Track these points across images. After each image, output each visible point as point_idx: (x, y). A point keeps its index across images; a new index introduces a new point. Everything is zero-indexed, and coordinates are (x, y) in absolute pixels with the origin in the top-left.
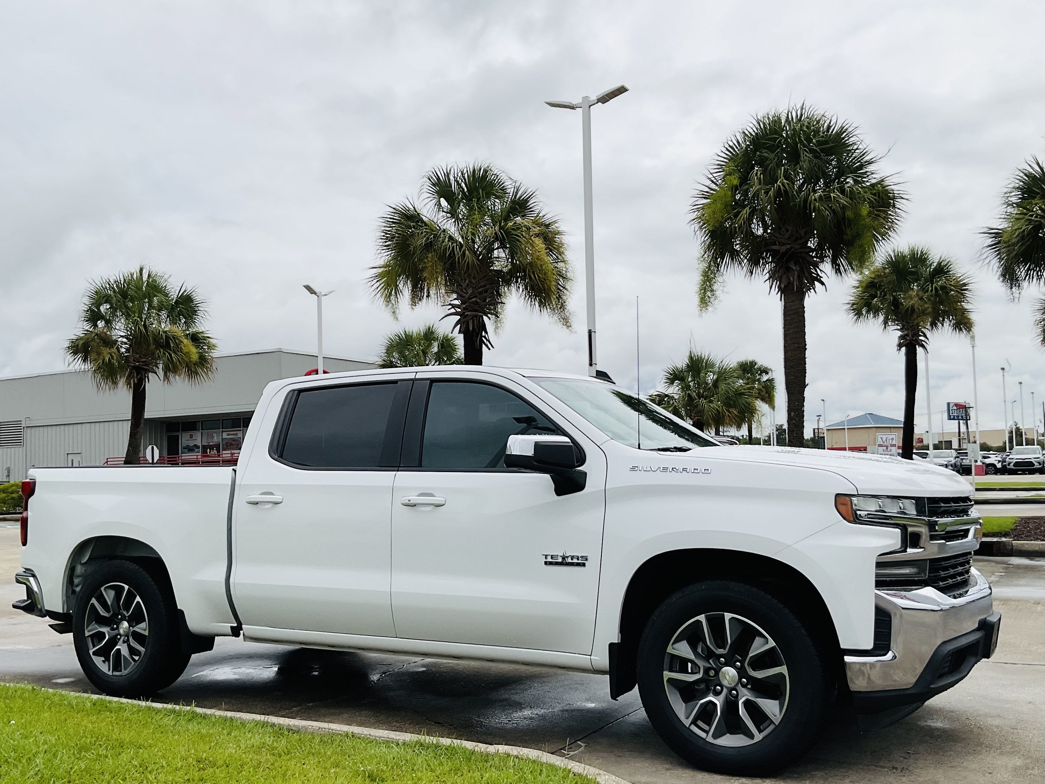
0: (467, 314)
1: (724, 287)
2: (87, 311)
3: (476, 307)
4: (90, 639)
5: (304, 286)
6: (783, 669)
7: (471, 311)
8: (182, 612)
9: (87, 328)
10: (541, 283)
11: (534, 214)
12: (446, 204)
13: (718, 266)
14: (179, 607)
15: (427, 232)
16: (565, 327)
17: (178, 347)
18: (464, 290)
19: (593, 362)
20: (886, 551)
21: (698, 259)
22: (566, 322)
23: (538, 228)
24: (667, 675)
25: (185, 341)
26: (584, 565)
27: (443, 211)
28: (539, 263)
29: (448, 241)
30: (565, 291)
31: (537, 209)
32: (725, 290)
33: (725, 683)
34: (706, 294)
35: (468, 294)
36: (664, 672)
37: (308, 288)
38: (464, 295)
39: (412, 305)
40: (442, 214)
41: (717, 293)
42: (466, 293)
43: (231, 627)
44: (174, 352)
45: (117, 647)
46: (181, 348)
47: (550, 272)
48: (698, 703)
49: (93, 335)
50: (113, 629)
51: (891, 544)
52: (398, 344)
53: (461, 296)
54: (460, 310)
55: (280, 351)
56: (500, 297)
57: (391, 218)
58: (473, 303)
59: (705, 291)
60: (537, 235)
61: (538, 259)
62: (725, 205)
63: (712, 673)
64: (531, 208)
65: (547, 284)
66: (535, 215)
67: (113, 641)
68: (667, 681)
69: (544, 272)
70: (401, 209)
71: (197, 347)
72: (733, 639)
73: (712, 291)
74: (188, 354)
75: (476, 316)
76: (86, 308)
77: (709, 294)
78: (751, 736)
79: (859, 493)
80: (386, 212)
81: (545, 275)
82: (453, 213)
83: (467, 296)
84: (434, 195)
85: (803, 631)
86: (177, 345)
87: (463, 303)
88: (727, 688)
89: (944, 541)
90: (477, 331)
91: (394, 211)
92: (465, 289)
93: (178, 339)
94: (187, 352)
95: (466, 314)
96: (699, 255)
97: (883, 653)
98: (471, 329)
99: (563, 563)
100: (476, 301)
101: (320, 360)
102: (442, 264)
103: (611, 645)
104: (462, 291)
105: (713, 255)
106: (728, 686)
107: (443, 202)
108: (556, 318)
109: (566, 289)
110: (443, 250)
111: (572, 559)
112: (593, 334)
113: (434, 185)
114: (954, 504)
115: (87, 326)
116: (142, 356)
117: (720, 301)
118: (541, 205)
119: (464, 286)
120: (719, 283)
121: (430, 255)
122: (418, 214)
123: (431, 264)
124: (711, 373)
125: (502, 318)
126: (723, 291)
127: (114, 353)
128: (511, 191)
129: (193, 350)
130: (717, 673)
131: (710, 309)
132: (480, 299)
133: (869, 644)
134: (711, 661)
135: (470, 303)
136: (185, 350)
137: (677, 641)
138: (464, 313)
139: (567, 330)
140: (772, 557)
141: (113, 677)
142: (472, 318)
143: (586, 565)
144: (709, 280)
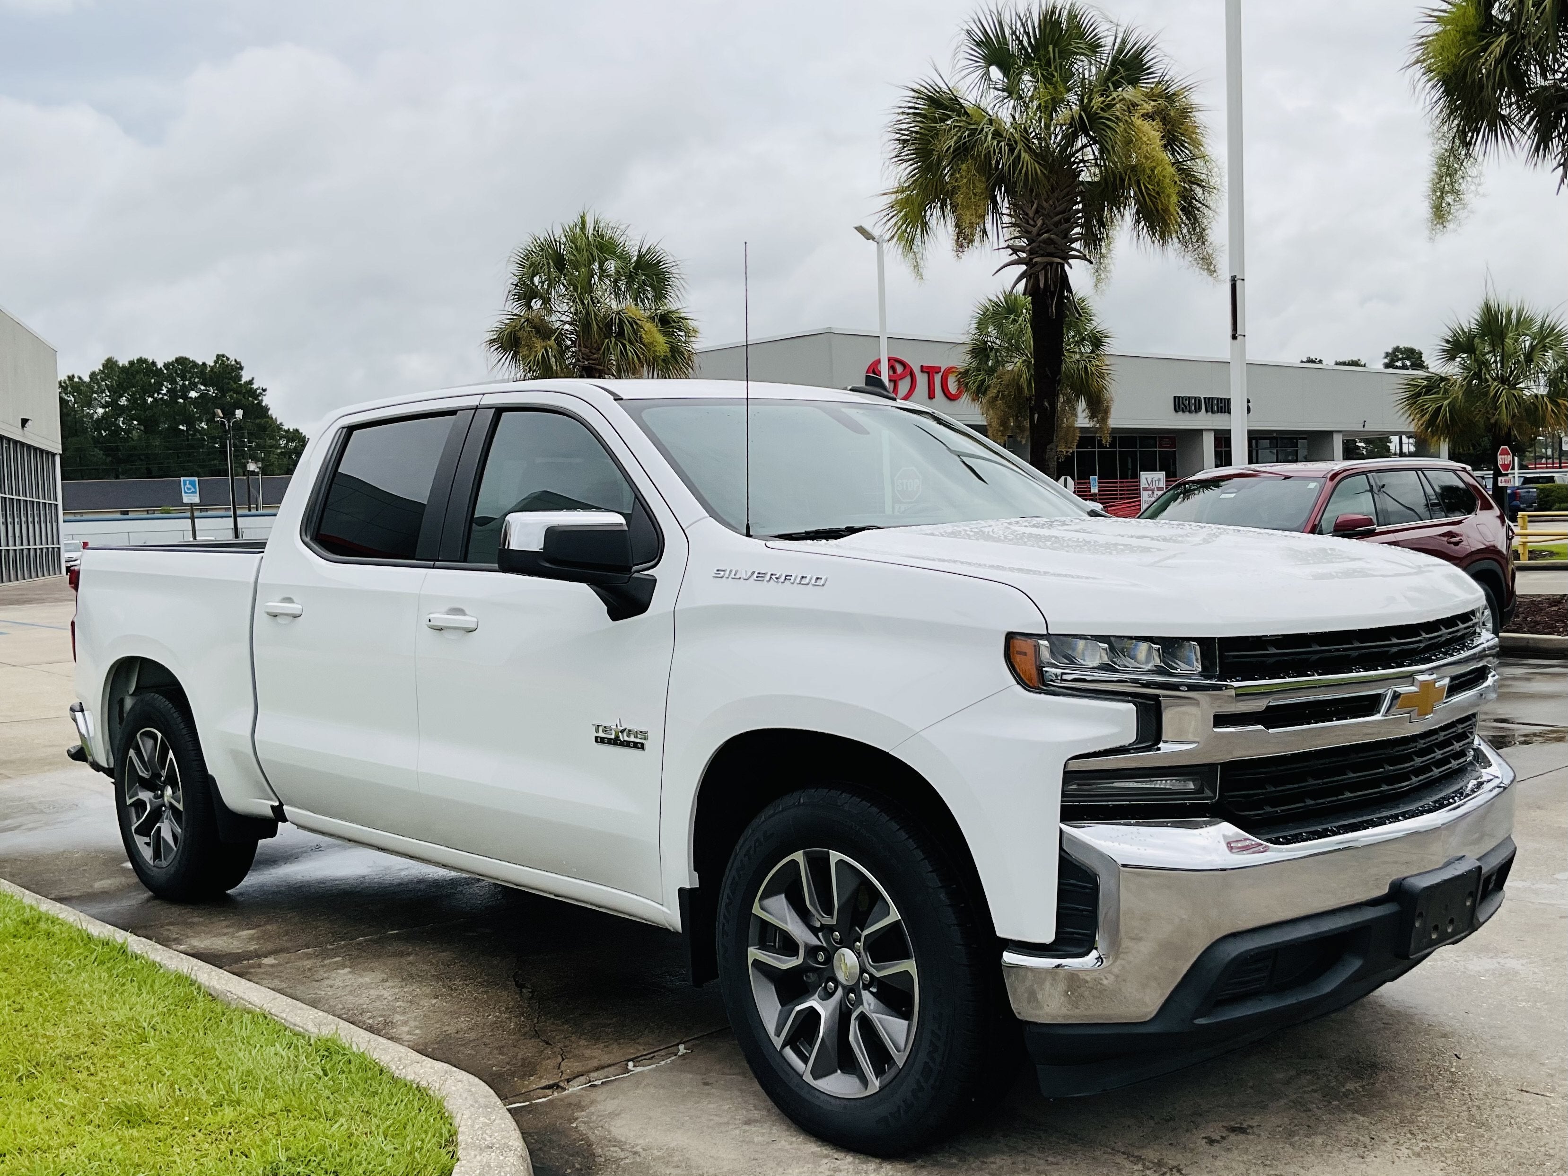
0: (1036, 262)
1: (1479, 185)
2: (517, 285)
3: (1051, 249)
4: (133, 810)
5: (856, 228)
6: (910, 966)
7: (1042, 256)
8: (213, 779)
9: (515, 312)
10: (1151, 200)
11: (1154, 78)
12: (1001, 76)
13: (1467, 145)
14: (210, 772)
15: (960, 127)
16: (1205, 273)
17: (636, 334)
18: (1031, 222)
19: (1239, 332)
20: (1097, 750)
21: (1433, 134)
22: (1207, 264)
23: (1153, 103)
24: (754, 953)
25: (648, 326)
26: (642, 747)
27: (995, 88)
28: (1148, 164)
29: (993, 138)
30: (1205, 210)
31: (1158, 69)
32: (1481, 190)
33: (841, 976)
34: (1443, 198)
35: (1036, 228)
36: (749, 949)
37: (861, 230)
38: (1030, 228)
39: (958, 251)
40: (994, 93)
41: (1466, 197)
42: (1034, 226)
43: (272, 807)
44: (631, 343)
45: (158, 825)
46: (641, 337)
47: (1168, 180)
48: (793, 1009)
49: (523, 320)
50: (156, 797)
51: (1108, 736)
52: (995, 313)
53: (1027, 232)
54: (1025, 255)
55: (828, 333)
56: (1104, 228)
57: (910, 108)
58: (1044, 242)
59: (1442, 193)
60: (1147, 116)
61: (1146, 157)
62: (1464, 33)
63: (821, 957)
64: (1149, 68)
65: (1161, 201)
66: (1156, 80)
67: (156, 815)
68: (752, 964)
69: (1156, 180)
70: (926, 91)
71: (665, 334)
72: (843, 900)
73: (1456, 193)
74: (649, 346)
75: (1051, 264)
76: (515, 280)
77: (1449, 199)
78: (865, 1082)
79: (1050, 632)
80: (903, 98)
81: (1158, 185)
82: (1011, 90)
83: (1035, 230)
84: (977, 62)
85: (943, 896)
86: (635, 332)
87: (1031, 242)
88: (844, 987)
89: (1261, 727)
90: (1052, 289)
91: (917, 95)
92: (1033, 220)
93: (636, 323)
94: (652, 343)
95: (1034, 260)
96: (1429, 129)
97: (1081, 950)
98: (1042, 285)
99: (615, 742)
100: (1049, 238)
101: (884, 342)
102: (984, 179)
103: (681, 891)
104: (1028, 223)
105: (1458, 127)
106: (845, 983)
107: (995, 73)
108: (1190, 259)
109: (1207, 206)
110: (985, 155)
111: (628, 736)
112: (1239, 283)
113: (978, 44)
114: (1320, 646)
115: (515, 308)
116: (594, 351)
117: (1472, 212)
118: (1166, 60)
119: (1031, 214)
120: (1469, 179)
121: (964, 167)
122: (956, 97)
123: (965, 181)
124: (1528, 338)
125: (1109, 264)
126: (1477, 193)
127: (551, 347)
128: (1108, 42)
129: (661, 339)
130: (829, 960)
131: (1450, 226)
132: (1054, 234)
133: (1047, 935)
134: (820, 934)
135: (1040, 242)
136: (646, 339)
137: (766, 895)
138: (1031, 259)
139: (1210, 278)
140: (891, 753)
141: (155, 869)
142: (1045, 268)
143: (647, 747)
144: (1451, 173)
